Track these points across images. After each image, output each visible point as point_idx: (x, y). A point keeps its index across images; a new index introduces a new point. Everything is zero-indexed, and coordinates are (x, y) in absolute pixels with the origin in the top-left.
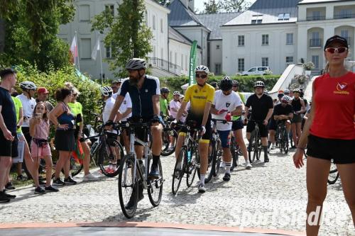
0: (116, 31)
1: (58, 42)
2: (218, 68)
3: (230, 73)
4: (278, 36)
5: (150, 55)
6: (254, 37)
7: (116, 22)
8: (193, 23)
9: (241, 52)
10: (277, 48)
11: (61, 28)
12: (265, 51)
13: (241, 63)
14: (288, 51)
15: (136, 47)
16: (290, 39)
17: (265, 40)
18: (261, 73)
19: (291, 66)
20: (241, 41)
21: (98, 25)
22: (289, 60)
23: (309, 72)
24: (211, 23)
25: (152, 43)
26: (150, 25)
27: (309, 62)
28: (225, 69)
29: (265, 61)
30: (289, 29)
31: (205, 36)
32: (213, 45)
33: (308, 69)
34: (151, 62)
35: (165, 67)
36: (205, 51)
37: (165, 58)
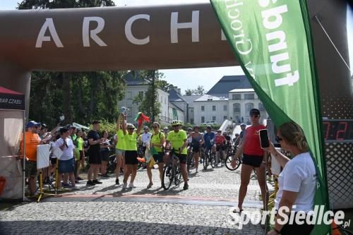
0: (144, 103)
1: (117, 109)
2: (192, 121)
3: (198, 123)
4: (220, 107)
5: (160, 114)
6: (209, 107)
7: (144, 99)
8: (180, 100)
9: (203, 114)
10: (220, 112)
11: (119, 103)
12: (214, 113)
13: (203, 119)
14: (225, 113)
15: (154, 111)
16: (225, 108)
17: (214, 108)
18: (212, 123)
19: (226, 121)
20: (203, 108)
21: (136, 101)
22: (225, 118)
23: (234, 124)
24: (188, 100)
25: (161, 109)
26: (160, 100)
27: (234, 119)
28: (195, 122)
29: (214, 118)
30: (224, 104)
31: (186, 106)
32: (190, 110)
33: (234, 122)
34: (160, 118)
35: (167, 120)
36: (186, 113)
37: (167, 116)
